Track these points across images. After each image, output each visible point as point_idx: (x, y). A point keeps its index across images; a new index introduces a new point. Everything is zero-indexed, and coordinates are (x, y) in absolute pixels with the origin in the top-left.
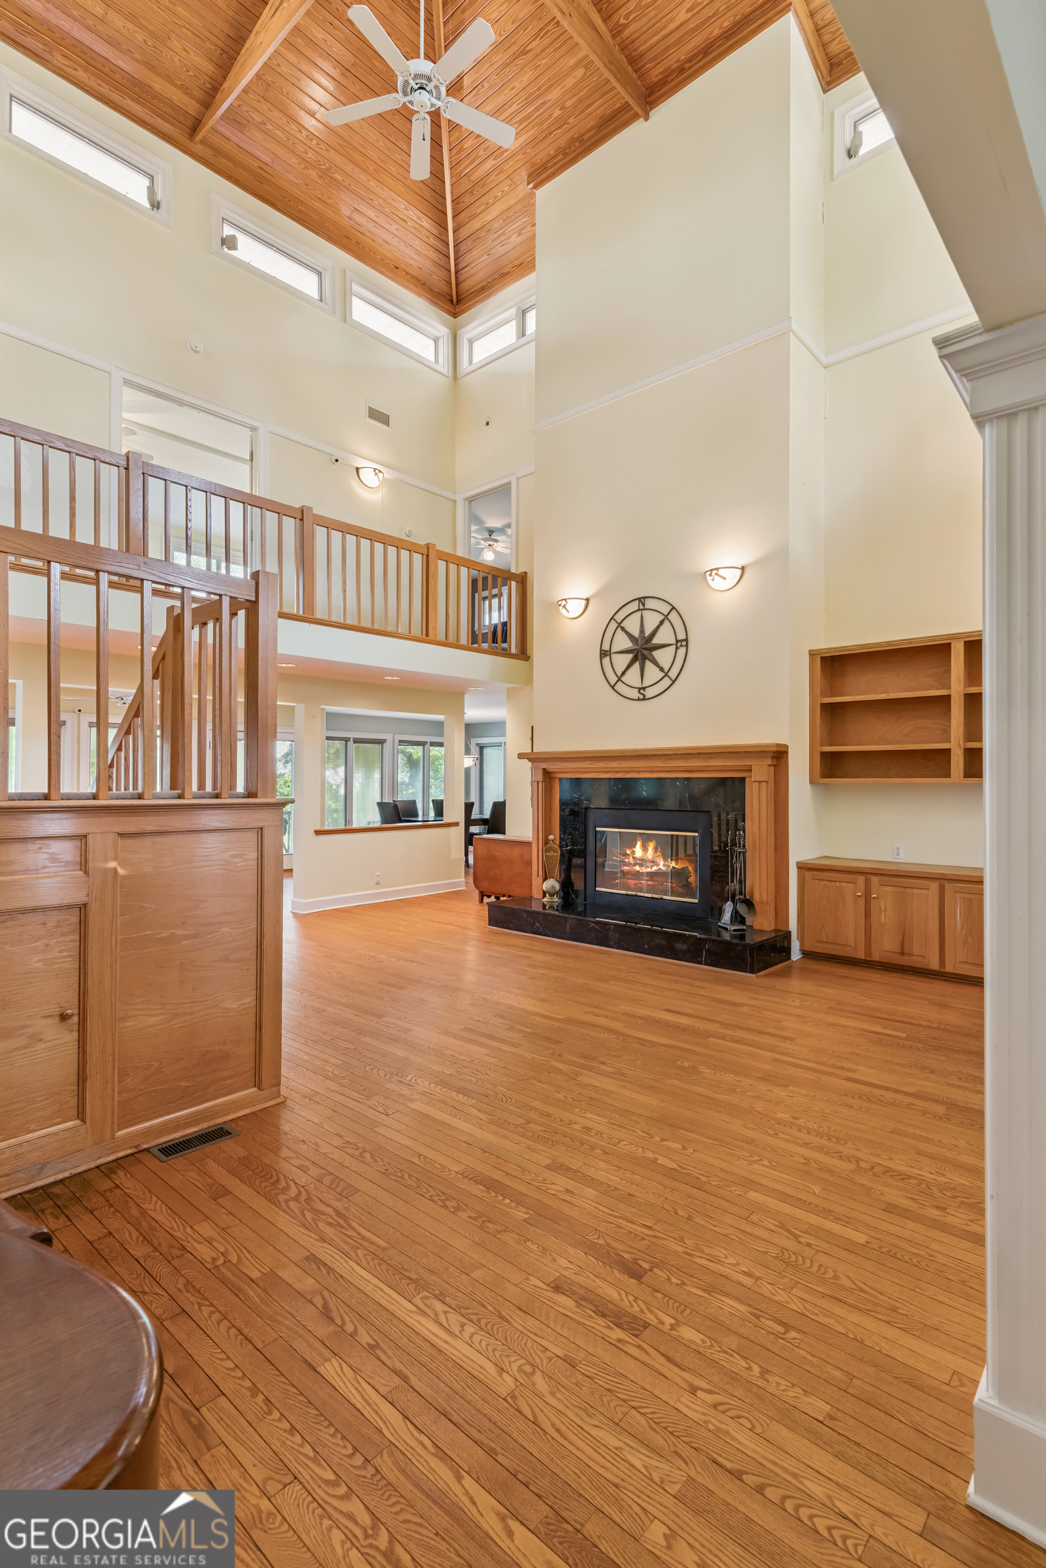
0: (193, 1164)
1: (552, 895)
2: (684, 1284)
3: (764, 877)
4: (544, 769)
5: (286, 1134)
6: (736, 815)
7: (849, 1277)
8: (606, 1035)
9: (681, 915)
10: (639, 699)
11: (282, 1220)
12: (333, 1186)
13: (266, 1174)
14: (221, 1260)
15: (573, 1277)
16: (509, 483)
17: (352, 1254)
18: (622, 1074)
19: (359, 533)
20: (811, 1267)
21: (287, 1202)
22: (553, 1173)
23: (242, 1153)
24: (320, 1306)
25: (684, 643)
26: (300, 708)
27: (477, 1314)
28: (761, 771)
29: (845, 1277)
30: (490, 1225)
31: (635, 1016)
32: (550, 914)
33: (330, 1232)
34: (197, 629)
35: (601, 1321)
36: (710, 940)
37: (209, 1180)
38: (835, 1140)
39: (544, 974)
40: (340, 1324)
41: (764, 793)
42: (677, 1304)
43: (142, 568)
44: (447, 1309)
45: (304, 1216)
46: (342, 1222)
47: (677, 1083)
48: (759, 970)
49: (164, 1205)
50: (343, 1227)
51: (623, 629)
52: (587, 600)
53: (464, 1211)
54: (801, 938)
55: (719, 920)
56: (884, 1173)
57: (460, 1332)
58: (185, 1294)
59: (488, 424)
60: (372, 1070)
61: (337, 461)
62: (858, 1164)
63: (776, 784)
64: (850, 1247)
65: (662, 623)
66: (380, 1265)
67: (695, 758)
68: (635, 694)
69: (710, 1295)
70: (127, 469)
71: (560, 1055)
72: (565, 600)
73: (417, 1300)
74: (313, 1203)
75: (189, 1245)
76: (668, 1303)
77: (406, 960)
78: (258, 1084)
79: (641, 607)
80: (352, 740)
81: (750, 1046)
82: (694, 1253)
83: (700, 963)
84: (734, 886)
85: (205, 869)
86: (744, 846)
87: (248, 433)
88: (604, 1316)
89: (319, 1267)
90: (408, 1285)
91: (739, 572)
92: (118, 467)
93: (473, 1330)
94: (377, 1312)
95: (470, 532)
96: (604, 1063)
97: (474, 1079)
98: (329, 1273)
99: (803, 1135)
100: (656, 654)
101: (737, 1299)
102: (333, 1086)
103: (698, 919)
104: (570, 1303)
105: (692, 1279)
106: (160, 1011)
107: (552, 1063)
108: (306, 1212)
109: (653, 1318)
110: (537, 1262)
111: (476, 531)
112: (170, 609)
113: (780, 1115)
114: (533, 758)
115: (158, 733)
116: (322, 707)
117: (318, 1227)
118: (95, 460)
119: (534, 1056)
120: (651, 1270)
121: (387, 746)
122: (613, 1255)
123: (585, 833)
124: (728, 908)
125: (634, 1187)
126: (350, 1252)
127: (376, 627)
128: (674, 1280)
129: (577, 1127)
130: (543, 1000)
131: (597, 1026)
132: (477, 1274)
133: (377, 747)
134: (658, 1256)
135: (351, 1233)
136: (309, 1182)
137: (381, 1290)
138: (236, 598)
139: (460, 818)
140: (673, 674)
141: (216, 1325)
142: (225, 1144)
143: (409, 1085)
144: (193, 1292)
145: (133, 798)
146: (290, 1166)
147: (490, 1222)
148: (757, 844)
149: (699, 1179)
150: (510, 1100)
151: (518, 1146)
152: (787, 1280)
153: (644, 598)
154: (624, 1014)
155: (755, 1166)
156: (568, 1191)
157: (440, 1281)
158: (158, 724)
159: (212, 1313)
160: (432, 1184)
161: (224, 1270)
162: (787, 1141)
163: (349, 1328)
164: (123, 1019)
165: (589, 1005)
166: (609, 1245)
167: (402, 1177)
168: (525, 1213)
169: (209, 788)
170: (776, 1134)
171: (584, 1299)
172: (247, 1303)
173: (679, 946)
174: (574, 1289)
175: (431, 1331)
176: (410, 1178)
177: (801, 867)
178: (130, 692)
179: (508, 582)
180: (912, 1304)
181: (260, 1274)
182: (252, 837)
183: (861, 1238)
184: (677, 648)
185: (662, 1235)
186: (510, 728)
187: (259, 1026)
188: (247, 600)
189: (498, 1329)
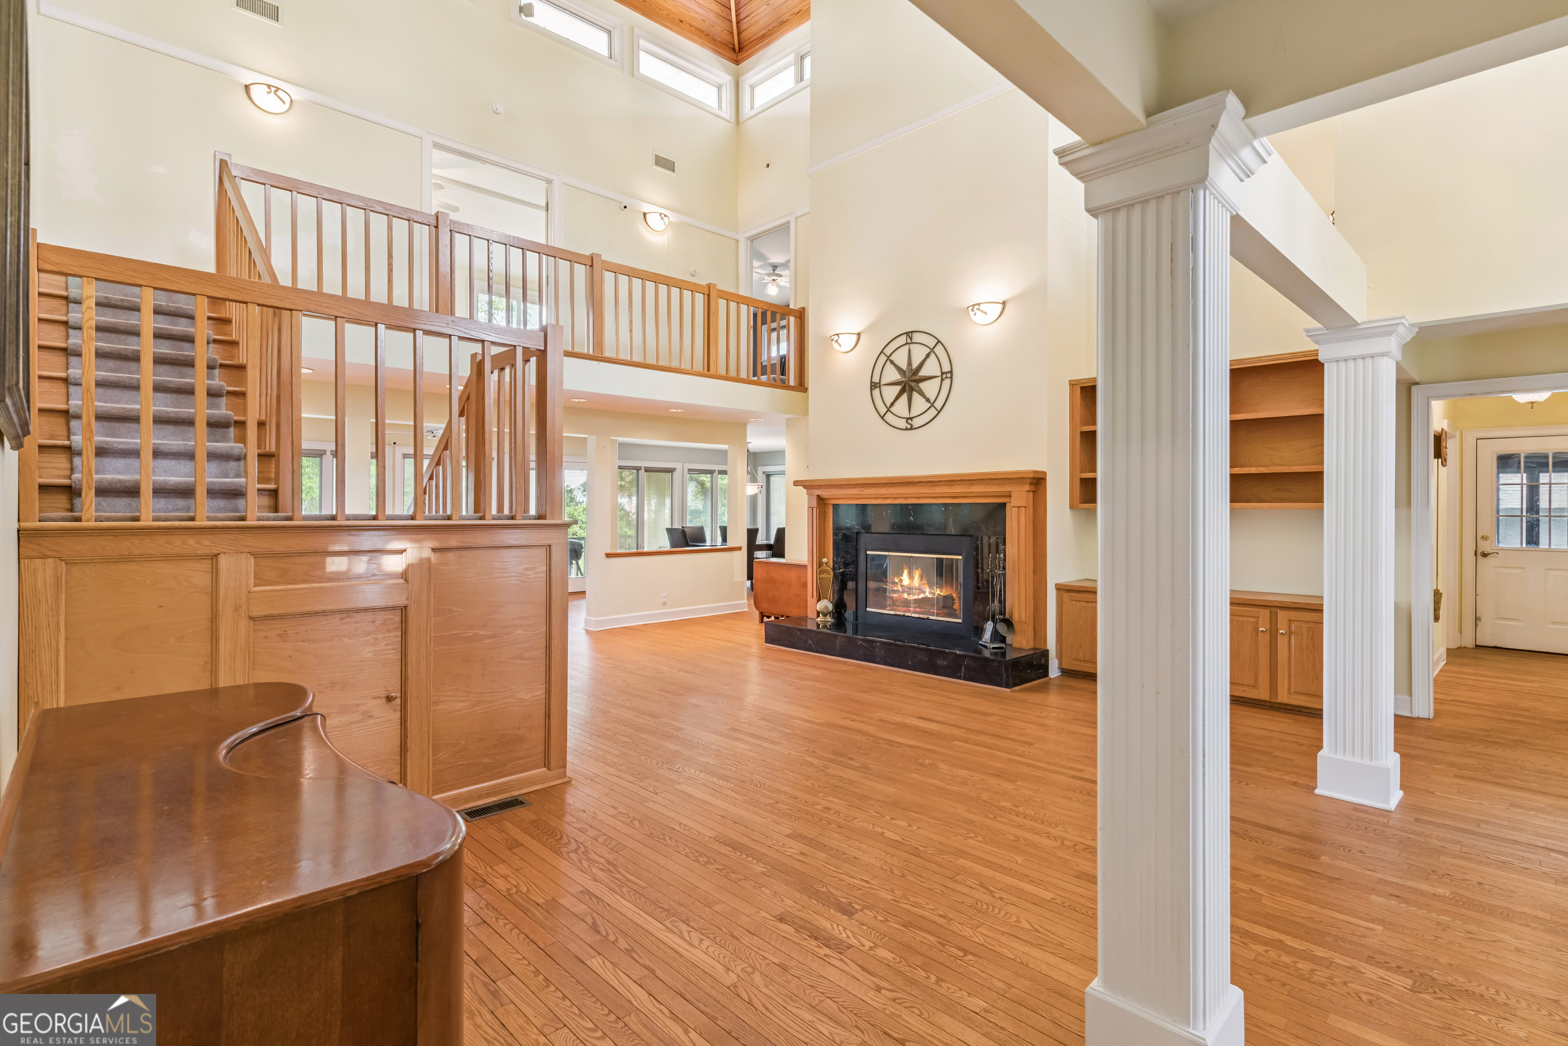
0: (493, 824)
1: (825, 615)
2: (887, 921)
3: (1023, 597)
4: (818, 496)
5: (570, 805)
6: (997, 538)
7: (1029, 922)
8: (859, 736)
9: (945, 634)
10: (907, 429)
11: (564, 866)
12: (606, 843)
13: (552, 833)
14: (514, 890)
15: (796, 913)
16: (788, 222)
17: (619, 891)
18: (867, 768)
19: (645, 276)
20: (999, 913)
21: (568, 853)
22: (792, 840)
23: (533, 817)
24: (590, 923)
25: (949, 375)
26: (592, 440)
27: (714, 934)
28: (1019, 497)
29: (1026, 922)
30: (733, 875)
31: (888, 722)
32: (821, 633)
33: (601, 875)
34: (496, 372)
35: (814, 943)
36: (968, 656)
37: (505, 835)
38: (1047, 824)
39: (810, 686)
40: (605, 935)
41: (1023, 517)
42: (878, 934)
43: (450, 326)
44: (690, 929)
45: (581, 863)
46: (612, 869)
47: (915, 776)
48: (1015, 685)
49: (469, 852)
50: (612, 872)
51: (892, 362)
52: (859, 334)
53: (712, 864)
54: (1060, 656)
55: (981, 639)
56: (1084, 850)
57: (699, 944)
58: (486, 911)
59: (768, 166)
60: (646, 759)
61: (625, 207)
62: (1063, 843)
63: (1034, 509)
64: (1037, 902)
65: (928, 356)
66: (639, 898)
67: (958, 485)
68: (903, 424)
69: (908, 929)
70: (436, 227)
71: (813, 752)
72: (838, 335)
73: (667, 923)
74: (589, 855)
75: (488, 879)
76: (871, 933)
77: (685, 672)
78: (547, 764)
79: (909, 341)
80: (643, 469)
81: (990, 748)
82: (900, 900)
83: (959, 678)
84: (996, 605)
85: (504, 579)
86: (1004, 568)
87: (544, 185)
88: (816, 939)
89: (591, 898)
90: (661, 912)
91: (1000, 307)
92: (429, 225)
93: (709, 944)
94: (635, 929)
95: (752, 267)
96: (852, 759)
97: (734, 769)
98: (598, 902)
99: (1020, 820)
100: (922, 385)
101: (929, 933)
102: (612, 770)
103: (962, 637)
104: (790, 929)
105: (895, 918)
106: (466, 698)
107: (805, 758)
108: (583, 861)
109: (856, 942)
110: (768, 902)
111: (760, 267)
112: (474, 356)
113: (1003, 804)
114: (808, 485)
115: (464, 464)
116: (612, 438)
117: (592, 871)
118: (409, 220)
119: (790, 752)
120: (862, 910)
121: (677, 475)
122: (832, 899)
123: (857, 556)
124: (989, 626)
125: (860, 852)
126: (617, 889)
127: (661, 363)
128: (879, 918)
129: (819, 807)
130: (806, 707)
131: (852, 729)
132: (717, 908)
133: (668, 475)
134: (870, 901)
135: (619, 876)
136: (587, 840)
137: (639, 915)
138: (528, 348)
139: (743, 542)
140: (938, 405)
141: (509, 932)
142: (518, 811)
143: (677, 772)
144: (492, 910)
145: (444, 519)
146: (571, 827)
147: (733, 873)
148: (1017, 567)
149: (918, 848)
150: (763, 785)
151: (765, 820)
152: (975, 922)
153: (912, 332)
154: (878, 720)
155: (970, 841)
156: (802, 853)
157: (687, 911)
158: (464, 454)
159: (505, 924)
160: (688, 845)
161: (516, 897)
162: (1004, 823)
163: (612, 938)
164: (436, 703)
165: (847, 712)
166: (830, 892)
167: (664, 839)
168: (763, 868)
169: (506, 512)
170: (995, 818)
171: (802, 927)
172: (534, 919)
173: (941, 662)
174: (795, 920)
175: (676, 943)
176: (671, 840)
177: (1060, 588)
178: (439, 427)
179: (787, 317)
180: (1078, 942)
181: (544, 901)
182: (542, 552)
183: (1048, 895)
184: (942, 380)
185: (876, 887)
186: (789, 456)
187: (548, 716)
188: (538, 350)
189: (729, 944)
